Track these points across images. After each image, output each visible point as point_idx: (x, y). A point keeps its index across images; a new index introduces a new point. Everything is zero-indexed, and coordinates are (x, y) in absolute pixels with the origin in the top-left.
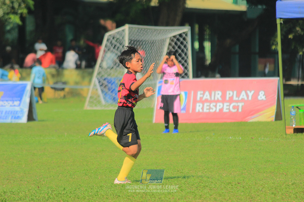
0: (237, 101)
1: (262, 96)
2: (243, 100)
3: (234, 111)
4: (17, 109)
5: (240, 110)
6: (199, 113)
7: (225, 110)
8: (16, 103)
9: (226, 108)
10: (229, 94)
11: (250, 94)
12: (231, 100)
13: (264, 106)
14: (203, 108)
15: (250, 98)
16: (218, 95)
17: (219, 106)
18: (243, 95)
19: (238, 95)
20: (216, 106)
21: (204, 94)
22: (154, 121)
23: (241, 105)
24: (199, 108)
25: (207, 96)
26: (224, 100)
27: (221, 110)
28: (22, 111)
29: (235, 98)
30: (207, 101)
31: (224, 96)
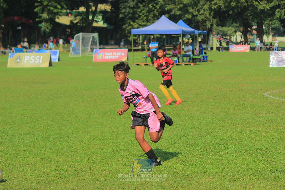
0: (116, 56)
1: (123, 54)
2: (118, 55)
3: (115, 58)
4: (55, 58)
5: (117, 58)
6: (106, 59)
7: (113, 58)
8: (55, 56)
9: (113, 57)
10: (114, 53)
11: (120, 53)
12: (115, 55)
13: (124, 57)
14: (107, 57)
15: (120, 55)
16: (111, 54)
17: (111, 57)
18: (118, 54)
19: (117, 54)
20: (110, 57)
21: (107, 54)
22: (93, 61)
23: (117, 57)
24: (106, 57)
25: (108, 54)
26: (112, 55)
27: (112, 58)
28: (56, 58)
29: (116, 55)
30: (108, 55)
31: (112, 54)
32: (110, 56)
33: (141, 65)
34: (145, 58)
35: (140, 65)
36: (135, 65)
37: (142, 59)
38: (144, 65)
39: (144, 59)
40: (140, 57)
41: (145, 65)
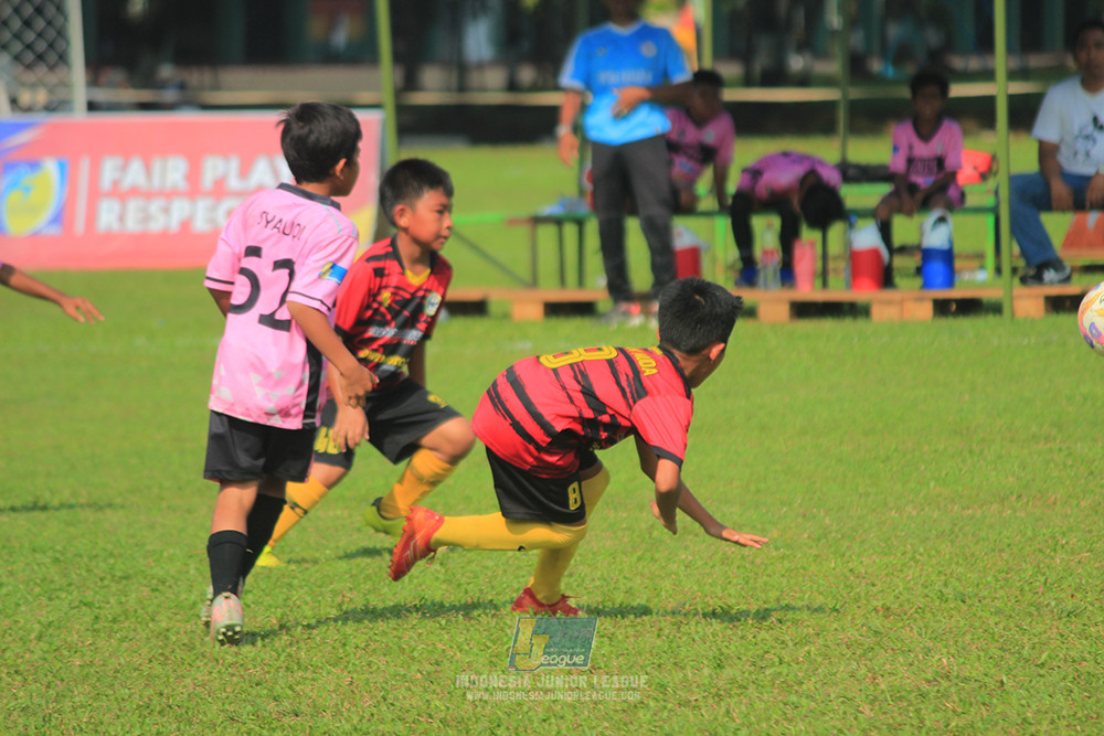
0: (241, 194)
6: (109, 236)
7: (200, 225)
9: (203, 216)
10: (213, 168)
12: (219, 190)
14: (122, 218)
16: (174, 171)
17: (180, 209)
18: (262, 173)
19: (244, 172)
20: (166, 211)
21: (124, 168)
24: (107, 216)
25: (135, 174)
26: (194, 189)
27: (186, 225)
29: (234, 183)
30: (134, 192)
31: (194, 176)
32: (171, 194)
33: (506, 316)
34: (558, 222)
35: (494, 307)
37: (522, 232)
38: (534, 311)
39: (547, 234)
40: (493, 216)
41: (554, 309)
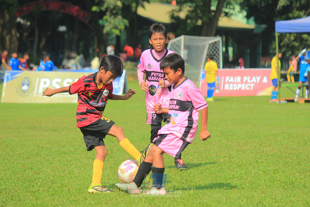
0: (250, 83)
1: (265, 80)
2: (253, 82)
3: (248, 89)
5: (252, 88)
6: (227, 90)
7: (243, 88)
9: (243, 87)
10: (245, 78)
11: (258, 78)
12: (246, 82)
14: (229, 87)
15: (258, 81)
16: (239, 79)
17: (239, 86)
18: (254, 79)
19: (251, 79)
20: (237, 86)
21: (230, 78)
23: (252, 85)
24: (227, 87)
25: (232, 79)
26: (242, 82)
27: (240, 89)
28: (119, 88)
29: (249, 81)
30: (231, 82)
31: (242, 80)
32: (238, 83)
36: (283, 102)
38: (303, 102)
41: (306, 101)
